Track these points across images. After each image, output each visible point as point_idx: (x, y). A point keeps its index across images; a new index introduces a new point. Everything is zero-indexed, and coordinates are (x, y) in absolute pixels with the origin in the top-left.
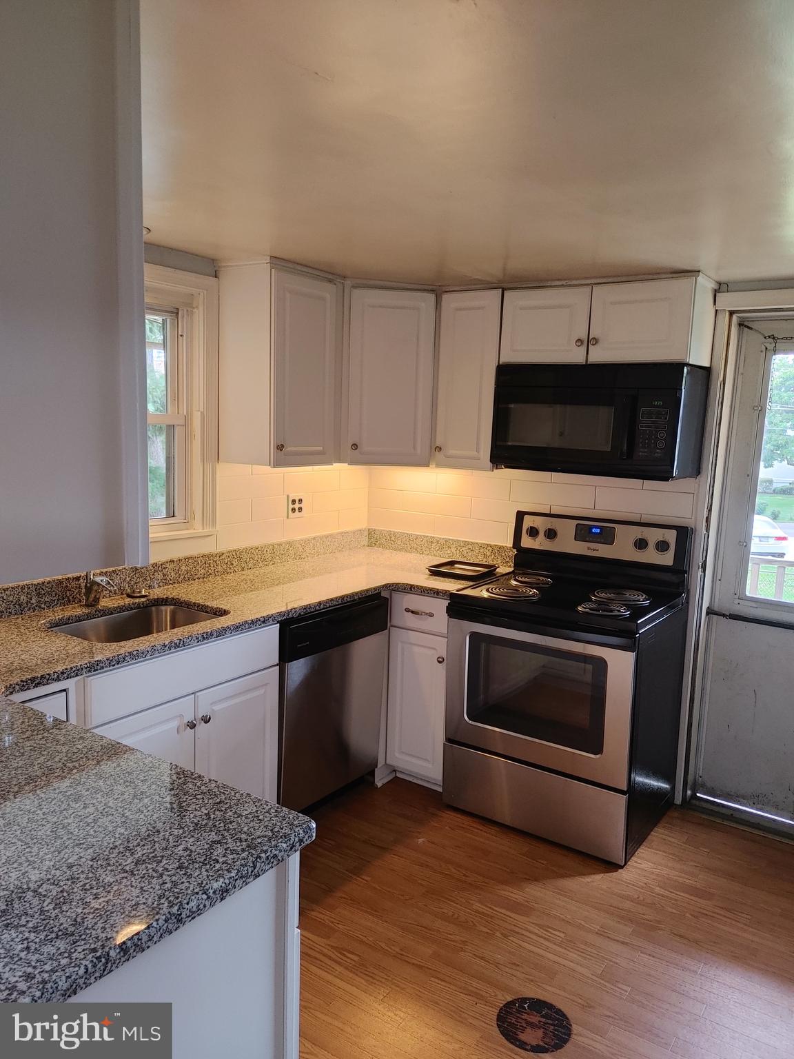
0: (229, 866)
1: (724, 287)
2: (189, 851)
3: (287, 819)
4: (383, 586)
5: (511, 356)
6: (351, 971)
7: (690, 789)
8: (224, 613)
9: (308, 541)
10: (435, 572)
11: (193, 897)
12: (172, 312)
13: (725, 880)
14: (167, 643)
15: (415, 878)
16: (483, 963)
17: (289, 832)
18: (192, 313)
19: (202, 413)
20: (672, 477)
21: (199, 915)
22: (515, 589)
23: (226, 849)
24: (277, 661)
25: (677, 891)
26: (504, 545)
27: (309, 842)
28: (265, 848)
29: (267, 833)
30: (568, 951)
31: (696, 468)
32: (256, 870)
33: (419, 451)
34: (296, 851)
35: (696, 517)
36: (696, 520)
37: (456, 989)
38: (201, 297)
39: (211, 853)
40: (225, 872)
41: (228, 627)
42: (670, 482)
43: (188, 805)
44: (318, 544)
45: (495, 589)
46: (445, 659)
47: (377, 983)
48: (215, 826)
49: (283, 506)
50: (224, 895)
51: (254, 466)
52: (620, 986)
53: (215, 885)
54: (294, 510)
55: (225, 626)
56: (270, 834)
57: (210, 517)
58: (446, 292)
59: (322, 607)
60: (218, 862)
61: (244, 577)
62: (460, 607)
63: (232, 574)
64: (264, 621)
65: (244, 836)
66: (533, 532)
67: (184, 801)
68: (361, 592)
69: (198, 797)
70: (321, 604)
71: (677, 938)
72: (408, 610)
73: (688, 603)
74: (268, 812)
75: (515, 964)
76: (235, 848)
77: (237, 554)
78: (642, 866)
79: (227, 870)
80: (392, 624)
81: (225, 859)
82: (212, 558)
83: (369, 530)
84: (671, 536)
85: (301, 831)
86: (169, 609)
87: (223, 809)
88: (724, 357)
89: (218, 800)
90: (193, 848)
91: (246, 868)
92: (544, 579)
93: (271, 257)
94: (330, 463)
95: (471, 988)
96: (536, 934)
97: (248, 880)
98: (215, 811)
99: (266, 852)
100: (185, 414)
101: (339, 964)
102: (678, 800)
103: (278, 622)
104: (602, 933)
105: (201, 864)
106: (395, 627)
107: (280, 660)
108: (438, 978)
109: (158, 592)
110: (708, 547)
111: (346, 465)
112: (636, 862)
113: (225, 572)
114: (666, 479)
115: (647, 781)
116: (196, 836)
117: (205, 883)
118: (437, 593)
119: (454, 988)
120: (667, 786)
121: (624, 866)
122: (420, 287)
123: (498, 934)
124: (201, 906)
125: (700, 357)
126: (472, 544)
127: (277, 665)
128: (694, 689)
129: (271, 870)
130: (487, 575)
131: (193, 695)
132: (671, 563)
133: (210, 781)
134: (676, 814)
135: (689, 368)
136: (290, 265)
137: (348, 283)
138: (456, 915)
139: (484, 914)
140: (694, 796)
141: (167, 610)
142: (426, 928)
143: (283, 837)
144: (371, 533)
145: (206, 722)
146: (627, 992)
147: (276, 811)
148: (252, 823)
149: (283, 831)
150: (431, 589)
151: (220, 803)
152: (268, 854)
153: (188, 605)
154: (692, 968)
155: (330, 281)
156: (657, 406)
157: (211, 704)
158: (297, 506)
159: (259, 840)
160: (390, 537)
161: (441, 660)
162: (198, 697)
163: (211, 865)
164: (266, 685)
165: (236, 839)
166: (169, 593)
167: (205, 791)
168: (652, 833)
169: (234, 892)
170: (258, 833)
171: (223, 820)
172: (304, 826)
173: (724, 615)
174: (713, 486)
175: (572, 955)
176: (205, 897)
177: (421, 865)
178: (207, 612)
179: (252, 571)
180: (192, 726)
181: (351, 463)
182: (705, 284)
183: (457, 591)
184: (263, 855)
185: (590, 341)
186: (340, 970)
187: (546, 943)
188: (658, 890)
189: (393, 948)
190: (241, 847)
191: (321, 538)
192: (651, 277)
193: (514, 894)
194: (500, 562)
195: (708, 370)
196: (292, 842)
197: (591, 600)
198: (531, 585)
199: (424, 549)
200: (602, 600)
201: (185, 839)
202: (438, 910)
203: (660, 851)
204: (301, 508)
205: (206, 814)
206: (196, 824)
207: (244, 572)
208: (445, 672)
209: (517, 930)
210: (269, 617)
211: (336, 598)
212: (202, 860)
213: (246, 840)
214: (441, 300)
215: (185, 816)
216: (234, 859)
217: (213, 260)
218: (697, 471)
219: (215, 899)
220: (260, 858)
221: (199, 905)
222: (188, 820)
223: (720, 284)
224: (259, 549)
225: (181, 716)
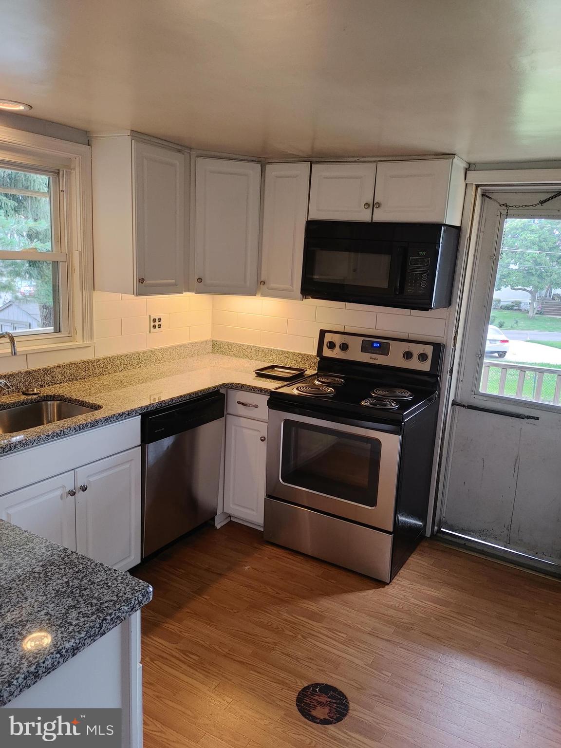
0: (80, 628)
1: (472, 167)
2: (49, 616)
3: (130, 585)
4: (221, 385)
5: (316, 215)
6: (192, 668)
7: (437, 526)
8: (98, 407)
9: (166, 350)
10: (260, 374)
11: (49, 657)
12: (54, 172)
13: (458, 592)
14: (50, 433)
15: (241, 596)
16: (288, 659)
17: (131, 597)
18: (70, 173)
19: (80, 253)
20: (431, 309)
21: (53, 670)
22: (317, 387)
23: (79, 613)
24: (139, 443)
25: (426, 601)
26: (311, 354)
27: (147, 603)
28: (110, 611)
29: (113, 598)
30: (349, 647)
31: (448, 301)
32: (102, 630)
33: (248, 284)
34: (136, 611)
35: (447, 337)
36: (447, 340)
37: (268, 678)
38: (77, 162)
39: (67, 617)
40: (77, 634)
41: (100, 420)
42: (430, 312)
43: (53, 575)
44: (174, 352)
45: (303, 388)
46: (266, 438)
47: (212, 676)
48: (72, 593)
49: (146, 324)
50: (75, 652)
51: (122, 294)
52: (384, 672)
53: (68, 645)
54: (154, 327)
55: (97, 419)
56: (116, 599)
57: (89, 332)
58: (269, 163)
59: (174, 402)
60: (71, 625)
61: (116, 378)
62: (277, 401)
63: (107, 375)
64: (129, 414)
65: (94, 601)
66: (332, 345)
67: (49, 571)
68: (204, 390)
69: (61, 567)
70: (173, 400)
71: (424, 636)
72: (239, 403)
73: (439, 397)
74: (116, 579)
75: (310, 659)
76: (87, 612)
77: (111, 360)
78: (402, 583)
79: (78, 632)
80: (228, 412)
81: (77, 622)
82: (90, 364)
83: (212, 341)
84: (429, 350)
85: (140, 596)
86: (56, 403)
87: (80, 577)
88: (471, 219)
89: (77, 570)
90: (53, 613)
91: (94, 629)
92: (338, 379)
93: (131, 130)
94: (180, 292)
95: (278, 678)
96: (327, 636)
97: (96, 638)
98: (73, 579)
99: (110, 615)
100: (67, 252)
101: (184, 663)
102: (428, 534)
103: (140, 414)
104: (373, 634)
105: (58, 627)
106: (230, 414)
107: (141, 442)
108: (255, 671)
109: (48, 391)
110: (455, 358)
111: (194, 293)
112: (397, 580)
113: (101, 374)
114: (427, 309)
115: (407, 520)
116: (56, 602)
117: (59, 643)
118: (260, 391)
119: (266, 678)
120: (421, 524)
121: (390, 583)
122: (249, 158)
123: (299, 637)
124: (56, 663)
125: (453, 219)
126: (288, 352)
127: (140, 445)
128: (441, 458)
129: (115, 628)
130: (298, 377)
131: (73, 471)
132: (428, 370)
133: (72, 552)
134: (426, 544)
135: (445, 228)
136: (148, 138)
137: (193, 152)
138: (270, 624)
139: (290, 622)
140: (439, 531)
141: (53, 405)
142: (249, 634)
143: (126, 601)
144: (214, 344)
145: (84, 491)
146: (388, 676)
147: (122, 578)
148: (102, 589)
149: (126, 596)
150: (256, 388)
151: (78, 572)
152: (112, 616)
153: (71, 401)
154: (435, 658)
155: (179, 151)
156: (422, 256)
157: (88, 476)
158: (157, 323)
159: (106, 605)
160: (228, 347)
161: (263, 439)
162: (77, 471)
163: (66, 627)
164: (131, 460)
165: (88, 604)
166: (56, 391)
167: (67, 562)
168: (410, 558)
169: (84, 648)
170: (106, 598)
171: (80, 587)
172: (143, 591)
173: (464, 406)
174: (460, 315)
175: (351, 651)
176: (58, 655)
177: (247, 586)
178: (85, 406)
179: (123, 373)
180: (72, 493)
181: (197, 292)
182: (459, 164)
183: (276, 389)
184: (108, 618)
185: (374, 205)
186: (184, 667)
187: (334, 642)
188: (412, 600)
189: (224, 649)
190: (91, 611)
191: (176, 347)
192: (420, 157)
193: (312, 606)
194: (308, 366)
195: (459, 229)
196: (132, 605)
197: (372, 396)
198: (329, 385)
199: (253, 355)
200: (378, 396)
201: (47, 605)
202: (257, 620)
203: (415, 571)
204: (160, 325)
205: (66, 582)
206: (57, 591)
207: (116, 374)
208: (266, 447)
209: (312, 632)
210: (132, 411)
211: (185, 395)
212: (59, 623)
213: (96, 605)
214: (265, 170)
215: (49, 584)
216: (84, 621)
217: (86, 132)
218: (449, 303)
219: (67, 656)
220: (106, 620)
221: (53, 663)
222: (51, 588)
223: (470, 164)
224: (128, 356)
225: (64, 487)
